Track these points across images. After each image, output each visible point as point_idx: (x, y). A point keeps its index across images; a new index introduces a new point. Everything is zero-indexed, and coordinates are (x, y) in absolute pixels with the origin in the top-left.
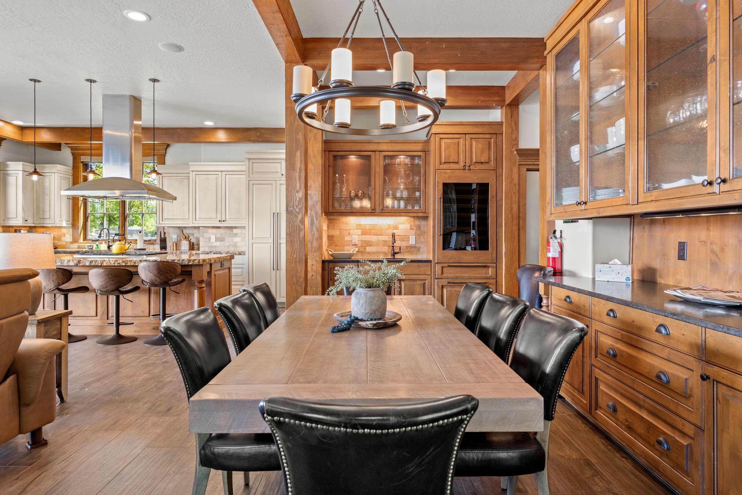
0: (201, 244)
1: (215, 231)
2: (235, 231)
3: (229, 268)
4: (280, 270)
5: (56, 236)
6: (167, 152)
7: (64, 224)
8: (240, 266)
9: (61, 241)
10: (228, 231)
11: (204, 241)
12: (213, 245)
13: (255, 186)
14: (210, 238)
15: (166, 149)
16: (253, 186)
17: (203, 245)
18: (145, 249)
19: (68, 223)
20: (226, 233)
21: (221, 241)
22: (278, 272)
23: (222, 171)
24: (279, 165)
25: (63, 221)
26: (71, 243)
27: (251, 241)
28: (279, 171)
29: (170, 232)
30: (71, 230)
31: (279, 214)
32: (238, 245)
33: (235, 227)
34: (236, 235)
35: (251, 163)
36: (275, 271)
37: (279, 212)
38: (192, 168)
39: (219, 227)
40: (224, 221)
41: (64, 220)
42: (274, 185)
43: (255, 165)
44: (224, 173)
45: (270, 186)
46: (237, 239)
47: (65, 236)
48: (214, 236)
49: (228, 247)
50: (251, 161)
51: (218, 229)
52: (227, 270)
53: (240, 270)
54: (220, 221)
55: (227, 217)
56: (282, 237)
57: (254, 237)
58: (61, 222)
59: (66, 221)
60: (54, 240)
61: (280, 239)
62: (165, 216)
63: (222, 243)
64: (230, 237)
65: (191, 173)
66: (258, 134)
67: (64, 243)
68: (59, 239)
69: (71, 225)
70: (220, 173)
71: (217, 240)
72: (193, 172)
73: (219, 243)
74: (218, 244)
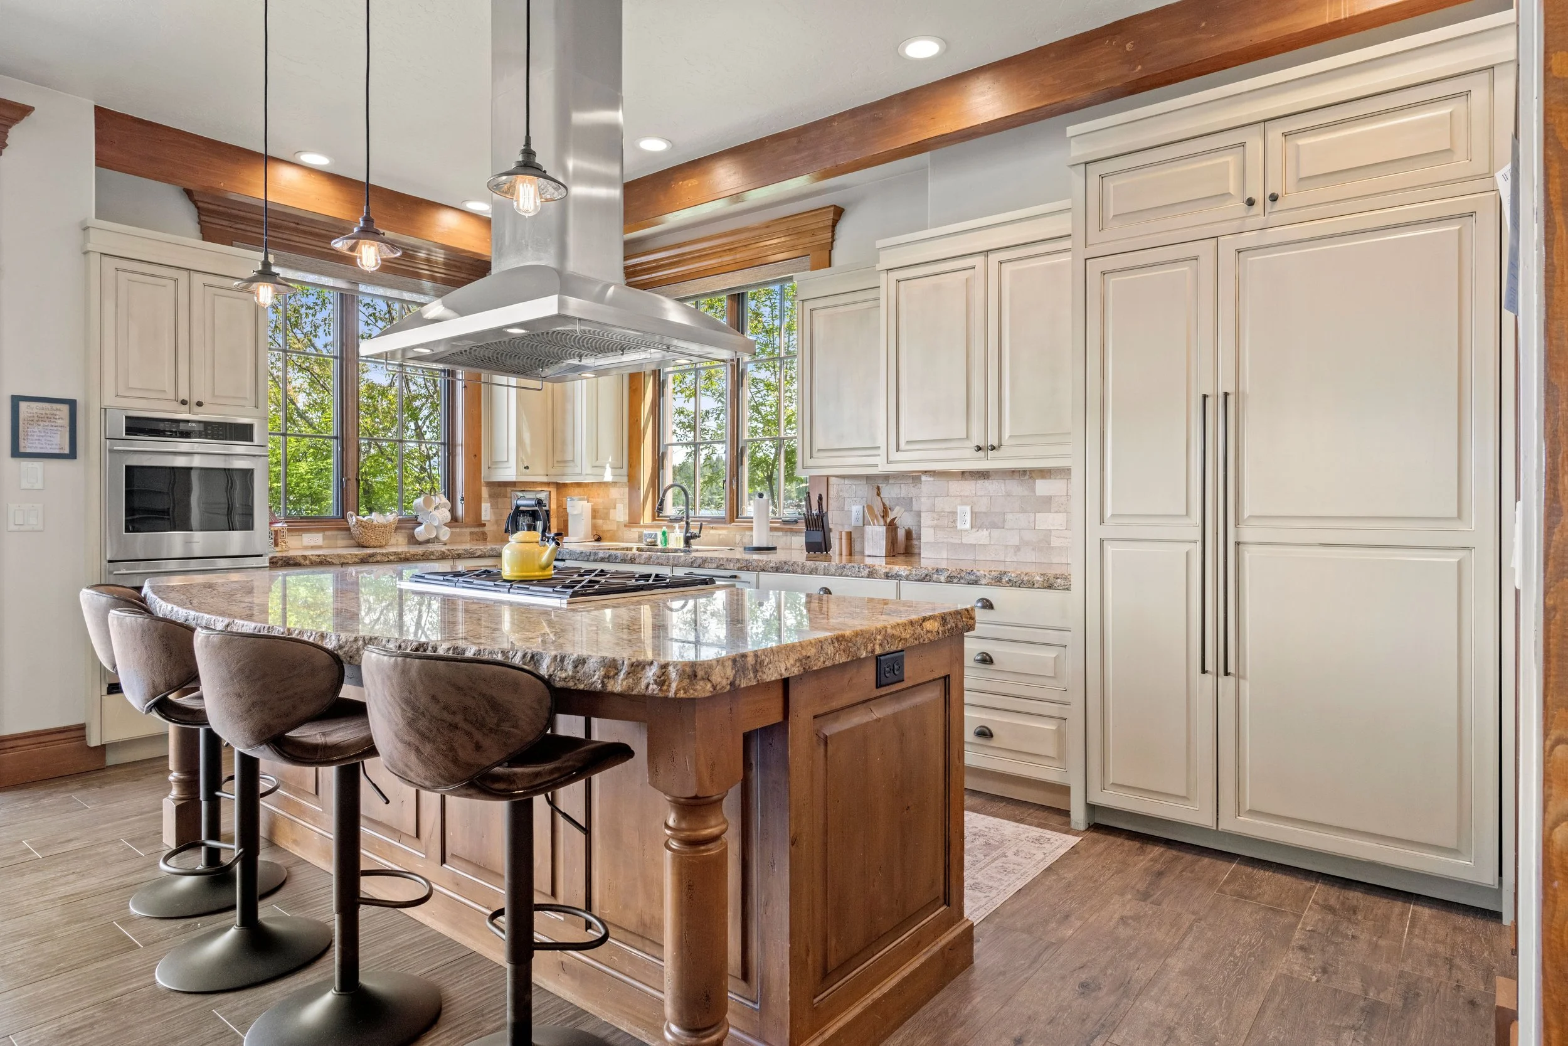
0: (927, 536)
1: (969, 487)
2: (1042, 487)
3: (946, 678)
4: (1238, 677)
5: (600, 507)
6: (836, 236)
7: (608, 477)
8: (1052, 636)
9: (609, 519)
10: (1015, 487)
11: (935, 527)
12: (967, 540)
13: (1112, 280)
14: (955, 513)
15: (834, 226)
16: (1103, 283)
17: (932, 540)
18: (774, 549)
19: (618, 471)
20: (1008, 495)
21: (994, 526)
22: (1227, 683)
23: (986, 253)
24: (1231, 159)
25: (604, 467)
26: (625, 526)
27: (1095, 532)
28: (1233, 187)
29: (846, 495)
30: (627, 490)
31: (1231, 400)
32: (1055, 542)
33: (1045, 473)
34: (1046, 504)
35: (1093, 180)
36: (1209, 679)
37: (1230, 389)
38: (886, 261)
39: (983, 475)
40: (993, 448)
41: (608, 466)
42: (1207, 262)
43: (1111, 184)
44: (994, 258)
45: (1185, 268)
46: (1049, 521)
47: (615, 508)
48: (968, 509)
49: (1017, 549)
50: (1095, 170)
51: (980, 482)
52: (933, 694)
53: (1050, 654)
54: (979, 449)
55: (1006, 434)
56: (1247, 512)
57: (1108, 513)
58: (598, 471)
59: (613, 468)
60: (594, 517)
61: (1237, 524)
62: (819, 443)
63: (996, 533)
64: (1023, 511)
65: (883, 276)
66: (1129, 46)
67: (613, 527)
68: (606, 517)
69: (625, 479)
70: (978, 261)
71: (977, 520)
72: (891, 274)
73: (985, 533)
74: (981, 536)
